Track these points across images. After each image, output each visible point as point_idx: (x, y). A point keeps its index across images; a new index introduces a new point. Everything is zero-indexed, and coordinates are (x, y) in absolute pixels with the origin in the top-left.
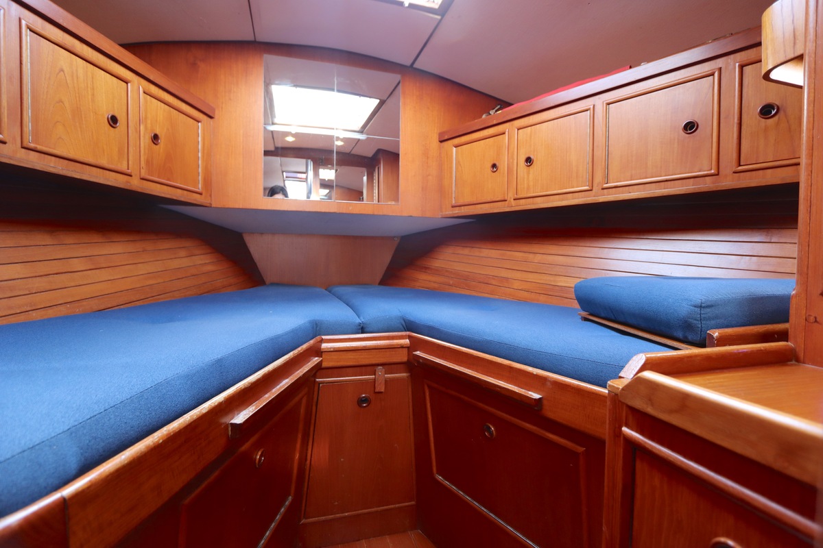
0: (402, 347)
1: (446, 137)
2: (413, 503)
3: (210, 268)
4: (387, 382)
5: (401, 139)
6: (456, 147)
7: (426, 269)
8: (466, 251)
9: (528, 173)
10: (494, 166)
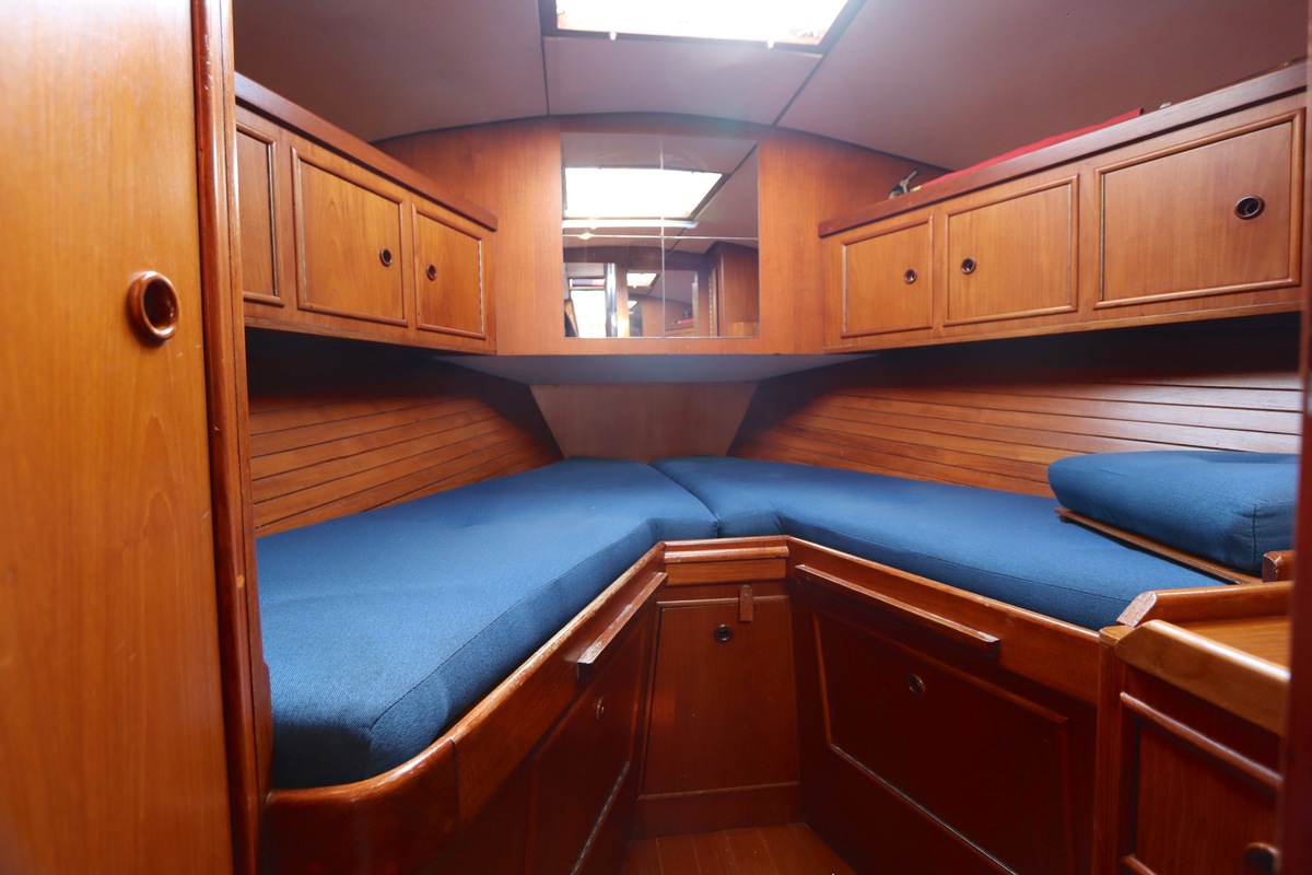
0: (778, 557)
1: (831, 230)
2: (795, 783)
3: (494, 439)
4: (757, 607)
5: (761, 239)
6: (846, 245)
7: (800, 432)
8: (865, 404)
9: (968, 285)
10: (910, 274)
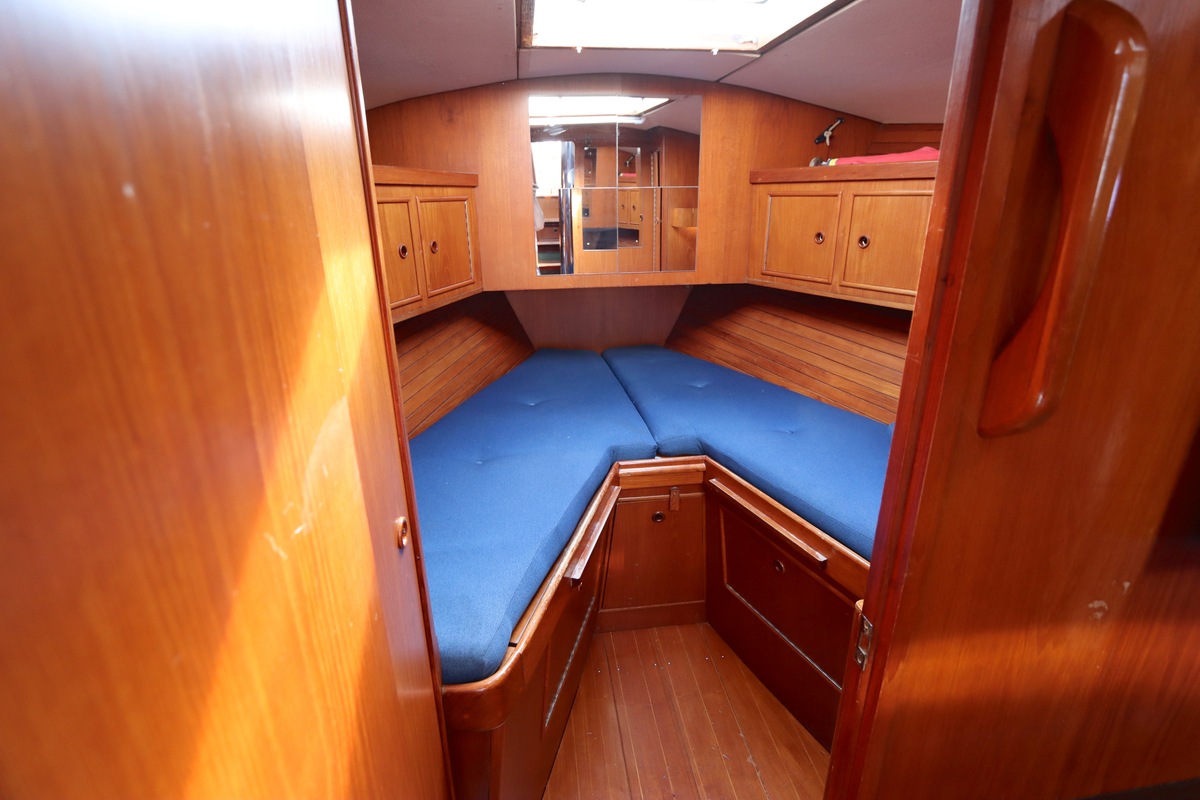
0: (698, 471)
1: (760, 180)
2: (703, 601)
4: (681, 500)
5: (699, 187)
6: (772, 196)
9: (861, 257)
10: (819, 235)
